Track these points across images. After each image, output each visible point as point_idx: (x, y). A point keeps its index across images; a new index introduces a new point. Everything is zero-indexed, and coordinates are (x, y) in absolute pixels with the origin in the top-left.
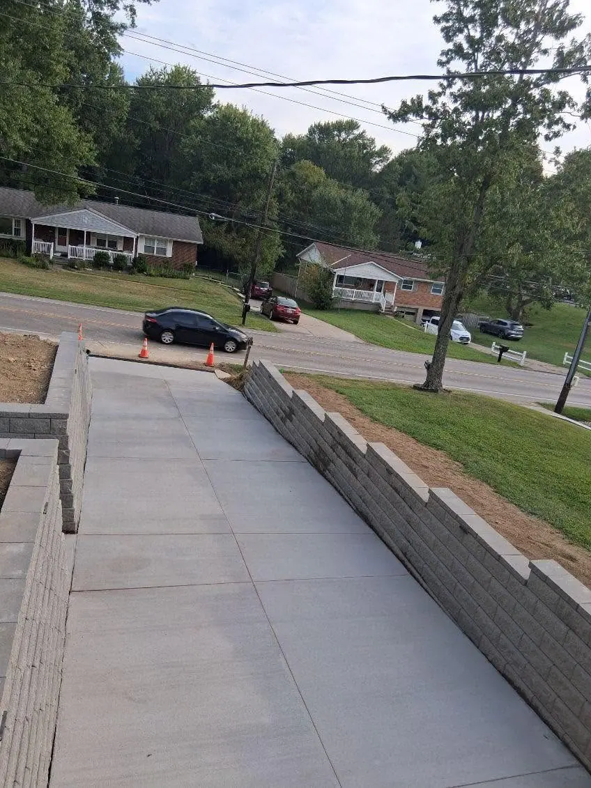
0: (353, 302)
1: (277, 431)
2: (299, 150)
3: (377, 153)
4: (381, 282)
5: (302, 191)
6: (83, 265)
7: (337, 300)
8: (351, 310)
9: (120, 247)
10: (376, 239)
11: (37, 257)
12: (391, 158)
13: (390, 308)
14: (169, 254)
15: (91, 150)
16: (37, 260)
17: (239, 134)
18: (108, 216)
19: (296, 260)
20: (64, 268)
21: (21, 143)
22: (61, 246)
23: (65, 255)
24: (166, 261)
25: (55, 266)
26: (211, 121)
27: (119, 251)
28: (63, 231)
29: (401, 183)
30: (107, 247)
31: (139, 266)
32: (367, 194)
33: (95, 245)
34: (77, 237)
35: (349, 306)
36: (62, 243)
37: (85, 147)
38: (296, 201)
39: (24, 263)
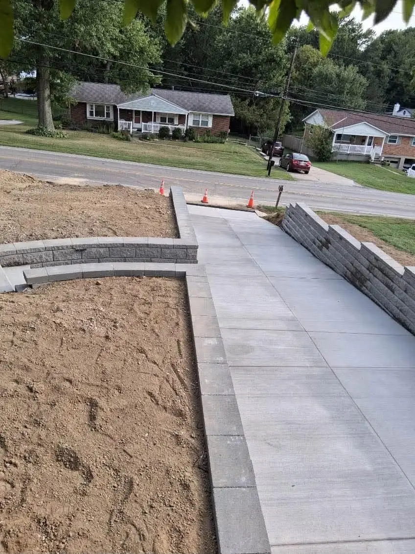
0: (348, 155)
1: (314, 256)
2: (301, 38)
3: (364, 35)
4: (371, 138)
5: (304, 69)
6: (152, 136)
7: (336, 154)
8: (346, 161)
9: (176, 122)
10: (363, 103)
11: (122, 132)
12: (375, 37)
13: (378, 158)
14: (210, 125)
15: (158, 50)
16: (123, 135)
17: (259, 29)
18: (168, 99)
19: (303, 124)
20: (140, 139)
21: (112, 50)
22: (137, 124)
23: (139, 130)
24: (208, 131)
25: (134, 139)
26: (238, 21)
27: (175, 125)
28: (138, 112)
29: (383, 58)
30: (167, 122)
31: (190, 136)
32: (357, 69)
33: (159, 122)
34: (147, 116)
35: (344, 158)
36: (138, 121)
37: (153, 49)
38: (299, 77)
39: (114, 137)
